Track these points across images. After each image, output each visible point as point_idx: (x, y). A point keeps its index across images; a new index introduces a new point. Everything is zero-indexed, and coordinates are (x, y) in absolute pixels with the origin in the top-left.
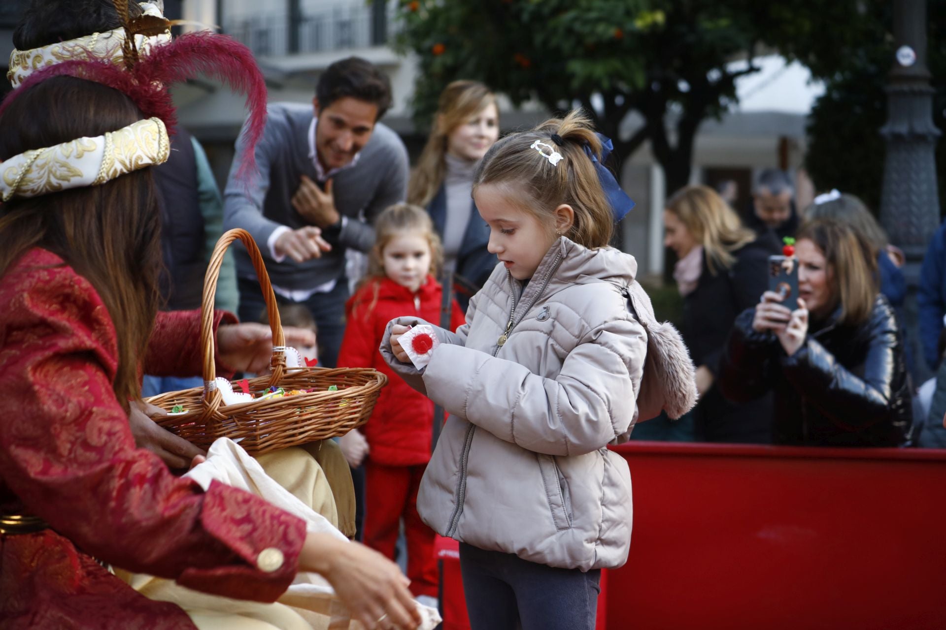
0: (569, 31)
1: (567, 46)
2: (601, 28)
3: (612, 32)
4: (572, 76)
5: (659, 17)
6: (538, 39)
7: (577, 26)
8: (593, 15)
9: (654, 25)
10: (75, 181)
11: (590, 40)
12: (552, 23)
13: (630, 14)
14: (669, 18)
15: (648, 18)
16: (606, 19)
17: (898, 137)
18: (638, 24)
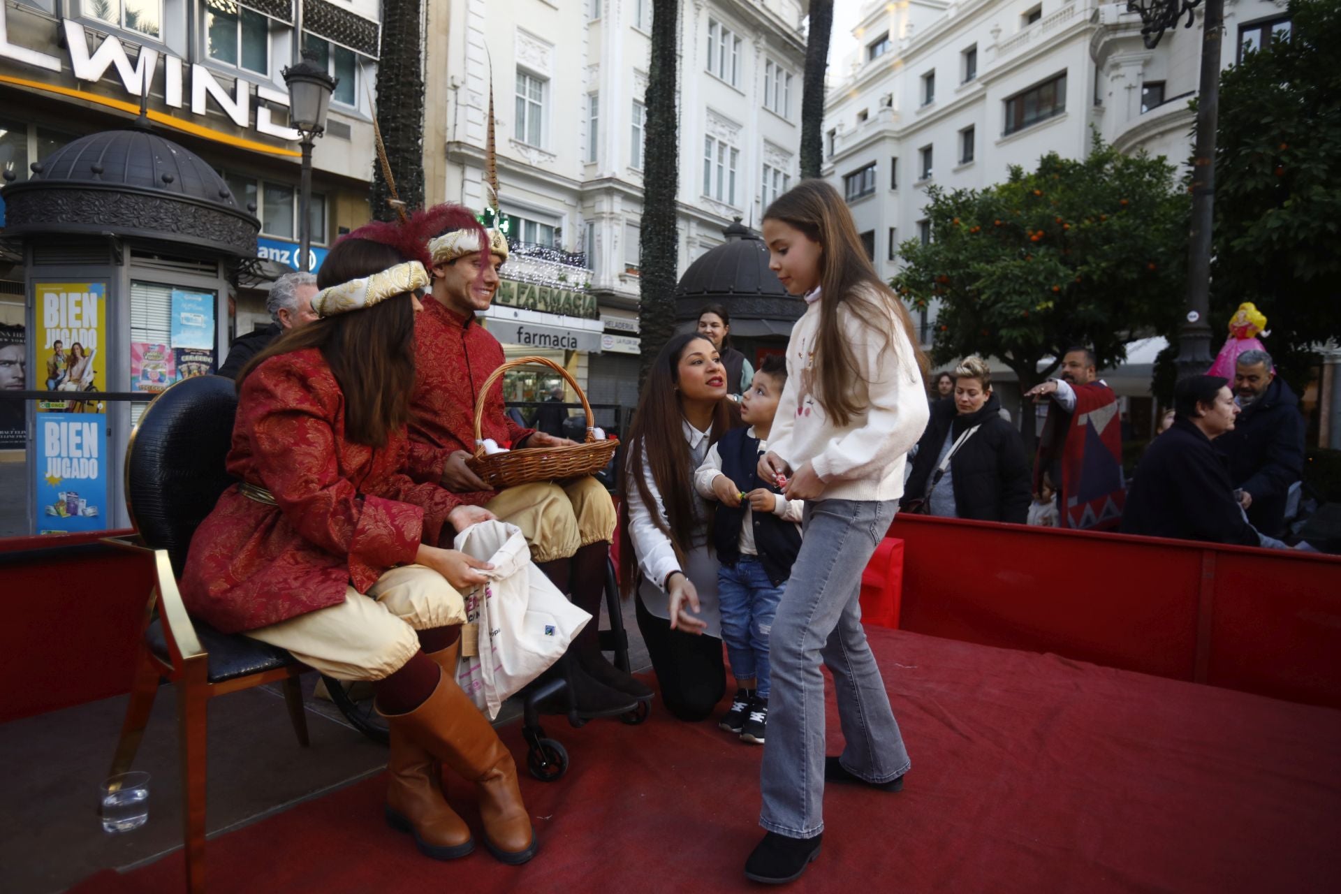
0: (1000, 313)
1: (999, 322)
2: (1016, 311)
3: (1022, 312)
4: (1002, 337)
5: (1051, 304)
6: (984, 318)
7: (1004, 311)
8: (1012, 304)
9: (1048, 307)
10: (351, 306)
11: (1010, 318)
12: (991, 310)
13: (1033, 303)
14: (1056, 305)
15: (1044, 305)
16: (1020, 306)
17: (1185, 364)
18: (1038, 308)
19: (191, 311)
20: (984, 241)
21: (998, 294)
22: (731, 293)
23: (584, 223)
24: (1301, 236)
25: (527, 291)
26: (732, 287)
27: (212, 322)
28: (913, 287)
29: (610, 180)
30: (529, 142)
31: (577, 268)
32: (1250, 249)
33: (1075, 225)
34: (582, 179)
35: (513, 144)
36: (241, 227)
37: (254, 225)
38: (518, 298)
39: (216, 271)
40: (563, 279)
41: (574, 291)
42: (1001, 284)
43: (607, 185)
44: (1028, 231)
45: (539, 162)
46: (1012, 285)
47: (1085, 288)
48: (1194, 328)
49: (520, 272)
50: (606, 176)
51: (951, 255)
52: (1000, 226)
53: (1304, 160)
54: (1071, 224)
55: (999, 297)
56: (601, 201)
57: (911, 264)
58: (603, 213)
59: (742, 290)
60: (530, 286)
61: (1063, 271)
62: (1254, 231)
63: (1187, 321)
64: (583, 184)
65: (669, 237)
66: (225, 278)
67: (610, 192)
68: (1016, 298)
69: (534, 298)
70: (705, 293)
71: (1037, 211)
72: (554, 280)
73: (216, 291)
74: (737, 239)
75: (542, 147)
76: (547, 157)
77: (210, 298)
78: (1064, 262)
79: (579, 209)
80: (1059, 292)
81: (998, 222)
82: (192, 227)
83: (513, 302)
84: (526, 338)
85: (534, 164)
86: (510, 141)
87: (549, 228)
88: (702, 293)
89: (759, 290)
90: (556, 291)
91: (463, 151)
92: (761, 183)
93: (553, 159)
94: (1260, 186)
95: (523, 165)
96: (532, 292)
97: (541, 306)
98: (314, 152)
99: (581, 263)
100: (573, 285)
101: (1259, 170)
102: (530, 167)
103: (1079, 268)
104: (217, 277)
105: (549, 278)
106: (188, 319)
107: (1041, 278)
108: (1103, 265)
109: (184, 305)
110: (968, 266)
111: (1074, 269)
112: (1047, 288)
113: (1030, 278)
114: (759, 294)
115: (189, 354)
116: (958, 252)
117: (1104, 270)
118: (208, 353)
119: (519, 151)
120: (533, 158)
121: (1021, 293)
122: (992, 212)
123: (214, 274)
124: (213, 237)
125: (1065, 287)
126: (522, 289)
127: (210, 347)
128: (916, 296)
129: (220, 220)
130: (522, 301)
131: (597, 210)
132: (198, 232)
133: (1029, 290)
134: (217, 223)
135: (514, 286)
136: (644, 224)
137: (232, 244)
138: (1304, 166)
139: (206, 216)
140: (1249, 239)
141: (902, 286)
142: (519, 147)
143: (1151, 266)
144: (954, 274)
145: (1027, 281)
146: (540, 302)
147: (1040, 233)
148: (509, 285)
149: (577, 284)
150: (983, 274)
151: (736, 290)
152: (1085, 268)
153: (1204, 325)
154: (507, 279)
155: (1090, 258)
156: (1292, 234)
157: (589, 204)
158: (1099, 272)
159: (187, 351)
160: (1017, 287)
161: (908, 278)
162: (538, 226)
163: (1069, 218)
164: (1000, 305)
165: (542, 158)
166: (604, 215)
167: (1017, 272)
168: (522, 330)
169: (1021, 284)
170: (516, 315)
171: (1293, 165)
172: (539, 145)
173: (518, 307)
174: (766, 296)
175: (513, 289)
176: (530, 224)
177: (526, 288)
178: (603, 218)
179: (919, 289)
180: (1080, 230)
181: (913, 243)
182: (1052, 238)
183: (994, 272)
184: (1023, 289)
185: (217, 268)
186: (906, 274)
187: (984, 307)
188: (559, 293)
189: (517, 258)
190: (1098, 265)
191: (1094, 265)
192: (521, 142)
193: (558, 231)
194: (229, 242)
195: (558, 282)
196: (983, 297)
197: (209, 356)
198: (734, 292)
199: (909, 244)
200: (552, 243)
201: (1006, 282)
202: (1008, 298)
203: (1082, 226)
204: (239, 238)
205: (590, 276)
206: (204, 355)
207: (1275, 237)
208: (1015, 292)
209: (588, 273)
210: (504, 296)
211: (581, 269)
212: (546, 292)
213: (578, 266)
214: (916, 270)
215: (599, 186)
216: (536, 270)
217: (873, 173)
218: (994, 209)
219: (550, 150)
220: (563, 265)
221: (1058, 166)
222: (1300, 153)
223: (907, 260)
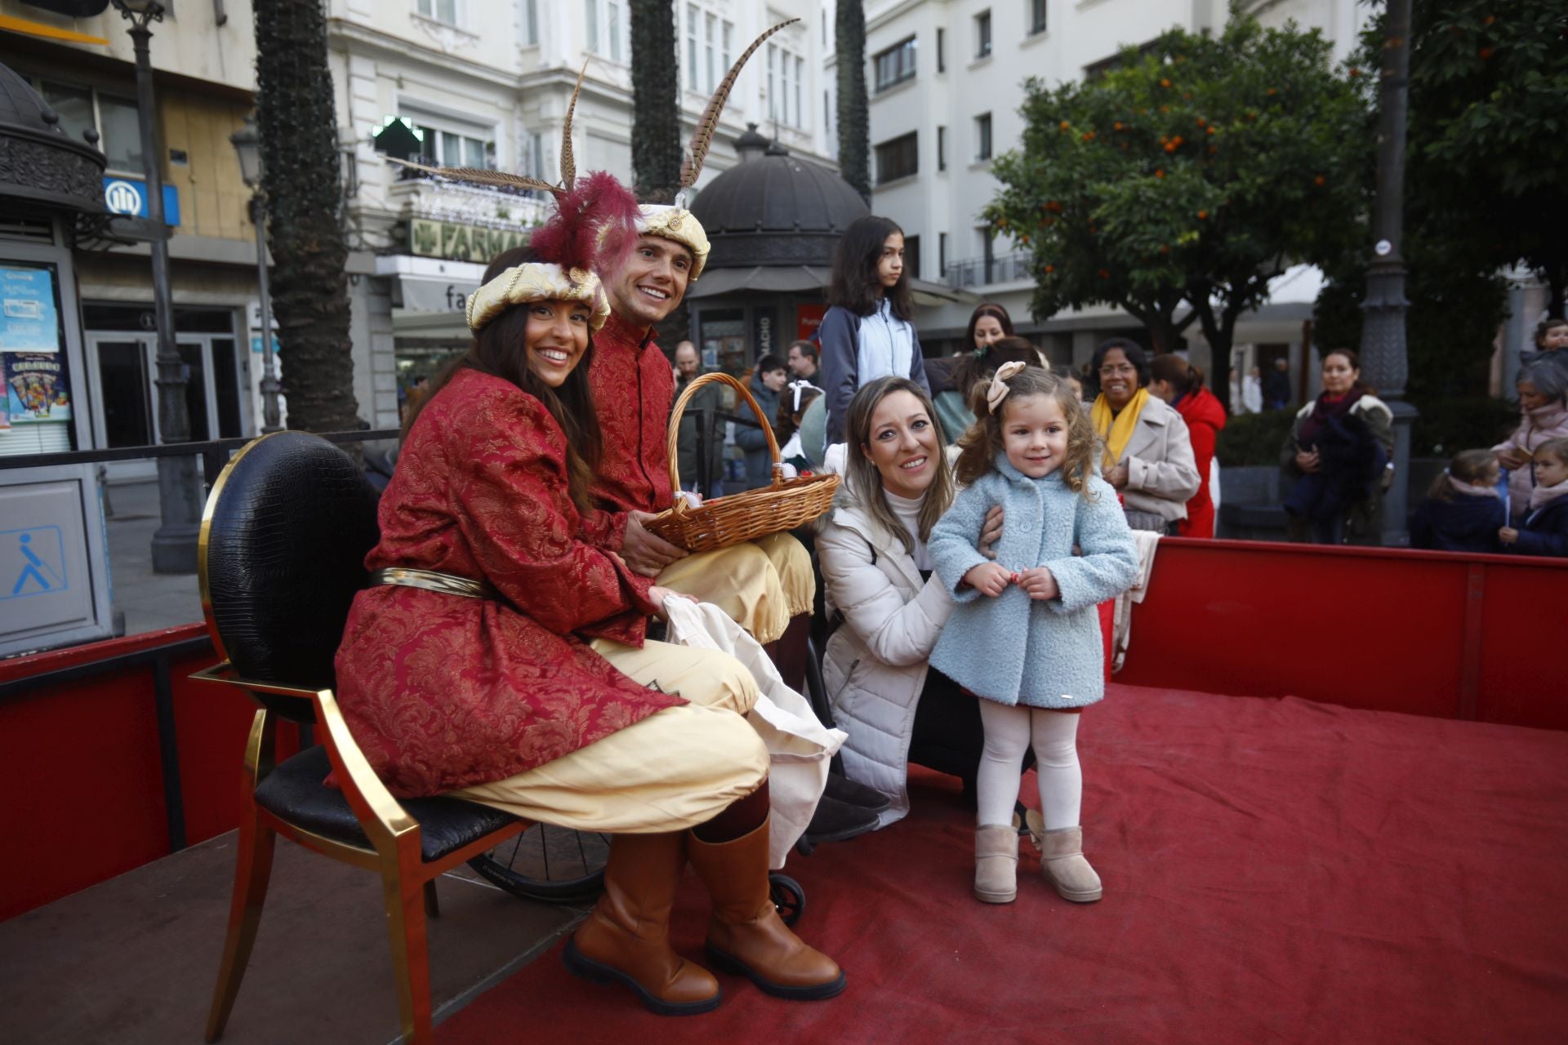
0: (1131, 250)
1: (1129, 260)
2: (1152, 246)
3: (1161, 247)
4: (1133, 280)
5: (1196, 235)
6: (1110, 257)
7: (1136, 246)
8: (1147, 237)
9: (1192, 241)
11: (1145, 255)
12: (1118, 245)
13: (1174, 235)
14: (1202, 235)
15: (1187, 237)
16: (1157, 240)
17: (1374, 309)
18: (1180, 241)
19: (19, 296)
20: (1101, 152)
21: (1127, 223)
22: (759, 232)
23: (525, 134)
24: (1514, 138)
25: (455, 235)
26: (759, 222)
27: (53, 311)
28: (1014, 217)
29: (560, 71)
30: (439, 15)
31: (522, 199)
32: (1449, 155)
33: (1222, 129)
34: (518, 71)
35: (416, 22)
36: (81, 168)
37: (98, 164)
38: (444, 245)
39: (50, 235)
40: (503, 215)
41: (520, 232)
42: (1130, 210)
43: (556, 78)
44: (1161, 137)
45: (456, 47)
46: (1145, 211)
47: (1237, 212)
48: (1385, 263)
49: (443, 209)
50: (554, 64)
51: (1062, 173)
52: (1121, 132)
53: (1516, 38)
54: (1217, 127)
55: (1128, 227)
56: (549, 102)
57: (1007, 186)
58: (552, 119)
59: (773, 225)
60: (458, 227)
61: (1210, 191)
62: (1451, 132)
63: (1375, 254)
64: (521, 78)
65: (672, 157)
66: (66, 246)
67: (560, 88)
68: (1151, 228)
69: (465, 244)
70: (723, 233)
71: (1171, 110)
72: (492, 217)
73: (54, 265)
74: (755, 156)
75: (459, 24)
76: (466, 40)
77: (45, 275)
78: (1209, 178)
79: (518, 113)
80: (1206, 219)
81: (1119, 126)
82: (8, 169)
83: (437, 251)
84: (458, 302)
85: (449, 50)
86: (412, 16)
87: (477, 143)
88: (718, 232)
89: (796, 225)
90: (495, 234)
91: (346, 32)
92: (766, 71)
93: (475, 41)
94: (1462, 73)
95: (433, 52)
96: (462, 236)
97: (476, 255)
98: (153, 44)
99: (527, 193)
100: (519, 223)
101: (1460, 52)
102: (443, 55)
103: (1228, 185)
104: (53, 244)
105: (485, 214)
106: (15, 308)
107: (1183, 201)
108: (1260, 180)
109: (7, 288)
110: (1083, 187)
111: (1222, 188)
112: (1191, 213)
113: (1169, 201)
114: (797, 231)
115: (23, 360)
116: (1071, 169)
117: (1260, 188)
118: (52, 358)
119: (426, 31)
120: (446, 41)
121: (1157, 222)
122: (1109, 112)
123: (48, 240)
124: (42, 185)
125: (1214, 211)
126: (448, 233)
127: (53, 347)
128: (1017, 229)
129: (49, 158)
130: (450, 249)
131: (544, 114)
132: (19, 178)
133: (1168, 218)
134: (46, 162)
135: (436, 228)
136: (637, 139)
137: (71, 194)
138: (1518, 46)
139: (27, 152)
140: (1447, 144)
141: (999, 217)
142: (426, 26)
143: (1319, 180)
144: (1067, 198)
145: (1164, 205)
146: (474, 249)
147: (1177, 139)
148: (429, 227)
149: (524, 222)
150: (1106, 197)
151: (765, 227)
152: (1237, 186)
153: (1397, 258)
154: (427, 219)
155: (1242, 172)
156: (1502, 134)
157: (531, 106)
158: (1254, 191)
159: (19, 356)
160: (1152, 213)
161: (1007, 205)
162: (462, 142)
163: (1214, 119)
164: (1131, 238)
165: (463, 41)
166: (555, 123)
167: (1151, 193)
168: (452, 291)
169: (1157, 211)
170: (442, 269)
171: (1503, 44)
172: (453, 20)
173: (444, 257)
174: (806, 234)
175: (435, 233)
176: (448, 136)
177: (453, 230)
178: (552, 126)
179: (1022, 220)
180: (1230, 135)
181: (1010, 158)
182: (1192, 145)
183: (1120, 195)
184: (1160, 216)
185: (51, 228)
186: (1003, 200)
187: (1109, 241)
188: (501, 236)
189: (437, 188)
190: (1253, 181)
191: (1248, 181)
192: (426, 16)
193: (491, 147)
194: (66, 191)
195: (498, 220)
196: (1108, 228)
197: (53, 362)
198: (763, 230)
199: (1005, 158)
200: (482, 163)
201: (1136, 208)
202: (1140, 229)
203: (1232, 129)
204: (81, 185)
205: (541, 210)
206: (47, 360)
207: (1481, 140)
208: (1150, 220)
209: (538, 205)
210: (423, 243)
211: (527, 200)
212: (482, 235)
213: (524, 196)
214: (1016, 195)
215: (544, 81)
216: (465, 203)
217: (913, 51)
218: (1112, 107)
219: (470, 28)
220: (502, 196)
221: (1184, 44)
222: (1511, 28)
223: (1004, 180)
